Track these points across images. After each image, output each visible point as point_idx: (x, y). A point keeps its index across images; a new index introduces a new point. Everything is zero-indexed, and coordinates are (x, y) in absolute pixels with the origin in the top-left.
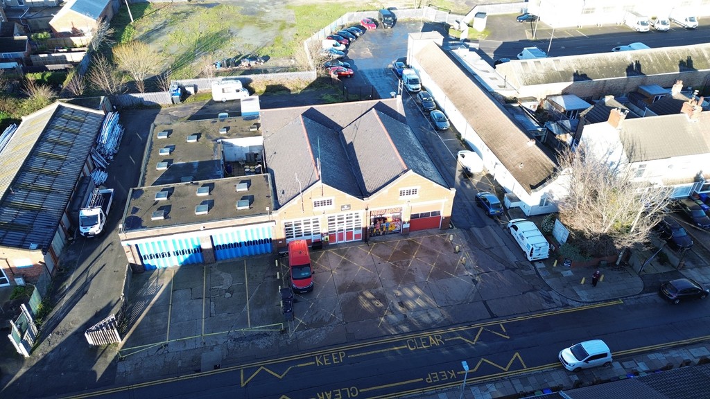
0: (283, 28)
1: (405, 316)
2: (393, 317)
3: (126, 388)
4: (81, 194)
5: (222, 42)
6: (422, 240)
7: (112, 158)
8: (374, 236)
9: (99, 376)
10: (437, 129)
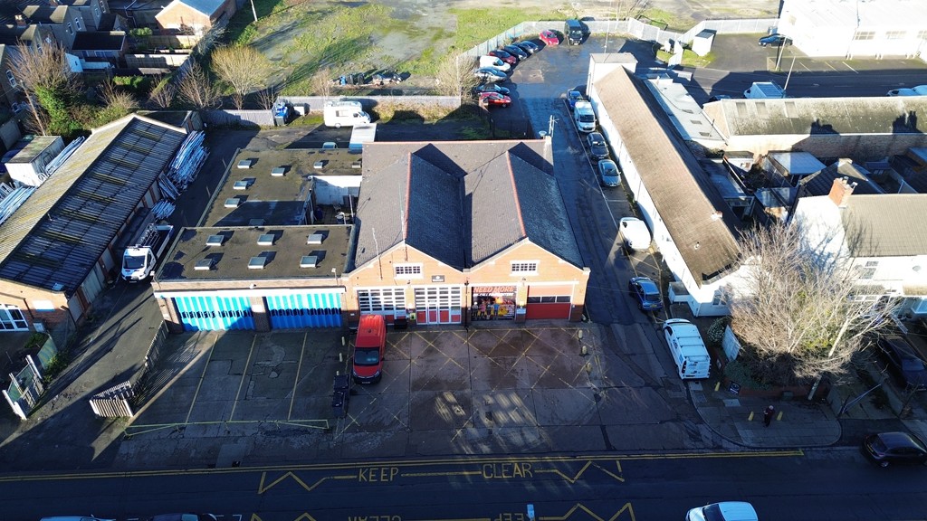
0: (437, 37)
1: (490, 432)
2: (473, 431)
3: (122, 474)
4: (134, 229)
5: (356, 52)
6: (541, 333)
7: (185, 187)
8: (478, 320)
9: (96, 455)
10: (604, 186)
